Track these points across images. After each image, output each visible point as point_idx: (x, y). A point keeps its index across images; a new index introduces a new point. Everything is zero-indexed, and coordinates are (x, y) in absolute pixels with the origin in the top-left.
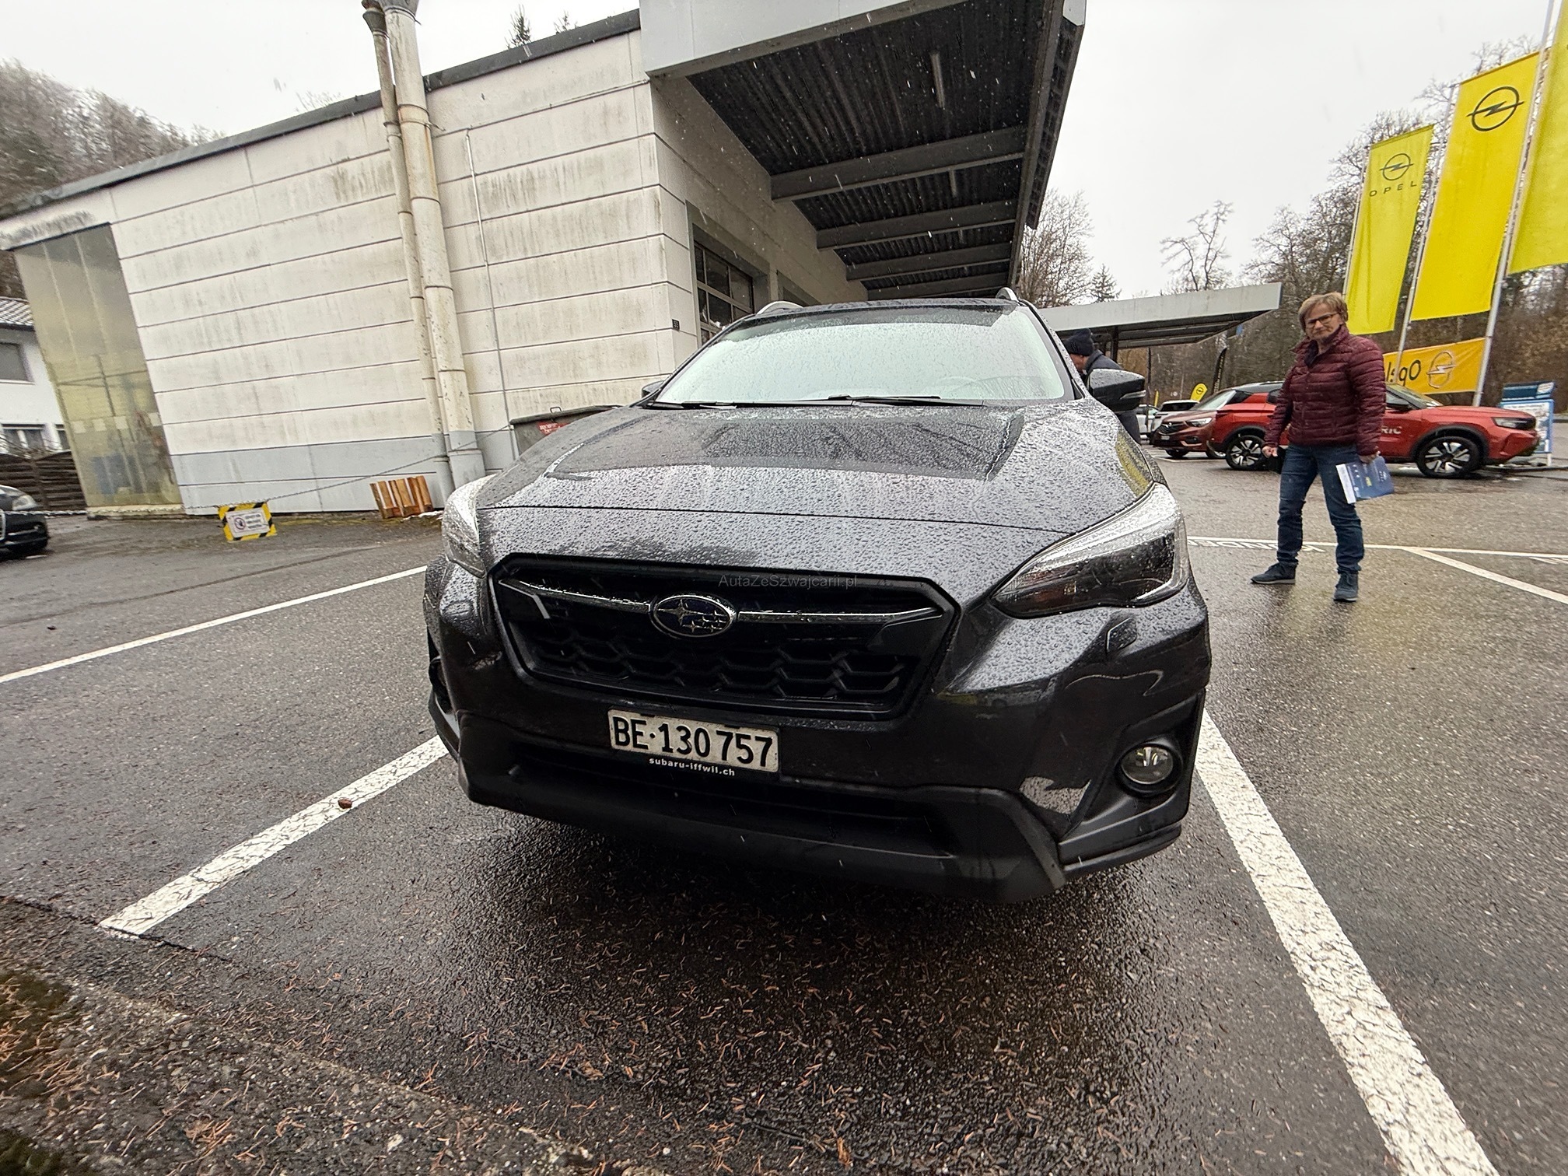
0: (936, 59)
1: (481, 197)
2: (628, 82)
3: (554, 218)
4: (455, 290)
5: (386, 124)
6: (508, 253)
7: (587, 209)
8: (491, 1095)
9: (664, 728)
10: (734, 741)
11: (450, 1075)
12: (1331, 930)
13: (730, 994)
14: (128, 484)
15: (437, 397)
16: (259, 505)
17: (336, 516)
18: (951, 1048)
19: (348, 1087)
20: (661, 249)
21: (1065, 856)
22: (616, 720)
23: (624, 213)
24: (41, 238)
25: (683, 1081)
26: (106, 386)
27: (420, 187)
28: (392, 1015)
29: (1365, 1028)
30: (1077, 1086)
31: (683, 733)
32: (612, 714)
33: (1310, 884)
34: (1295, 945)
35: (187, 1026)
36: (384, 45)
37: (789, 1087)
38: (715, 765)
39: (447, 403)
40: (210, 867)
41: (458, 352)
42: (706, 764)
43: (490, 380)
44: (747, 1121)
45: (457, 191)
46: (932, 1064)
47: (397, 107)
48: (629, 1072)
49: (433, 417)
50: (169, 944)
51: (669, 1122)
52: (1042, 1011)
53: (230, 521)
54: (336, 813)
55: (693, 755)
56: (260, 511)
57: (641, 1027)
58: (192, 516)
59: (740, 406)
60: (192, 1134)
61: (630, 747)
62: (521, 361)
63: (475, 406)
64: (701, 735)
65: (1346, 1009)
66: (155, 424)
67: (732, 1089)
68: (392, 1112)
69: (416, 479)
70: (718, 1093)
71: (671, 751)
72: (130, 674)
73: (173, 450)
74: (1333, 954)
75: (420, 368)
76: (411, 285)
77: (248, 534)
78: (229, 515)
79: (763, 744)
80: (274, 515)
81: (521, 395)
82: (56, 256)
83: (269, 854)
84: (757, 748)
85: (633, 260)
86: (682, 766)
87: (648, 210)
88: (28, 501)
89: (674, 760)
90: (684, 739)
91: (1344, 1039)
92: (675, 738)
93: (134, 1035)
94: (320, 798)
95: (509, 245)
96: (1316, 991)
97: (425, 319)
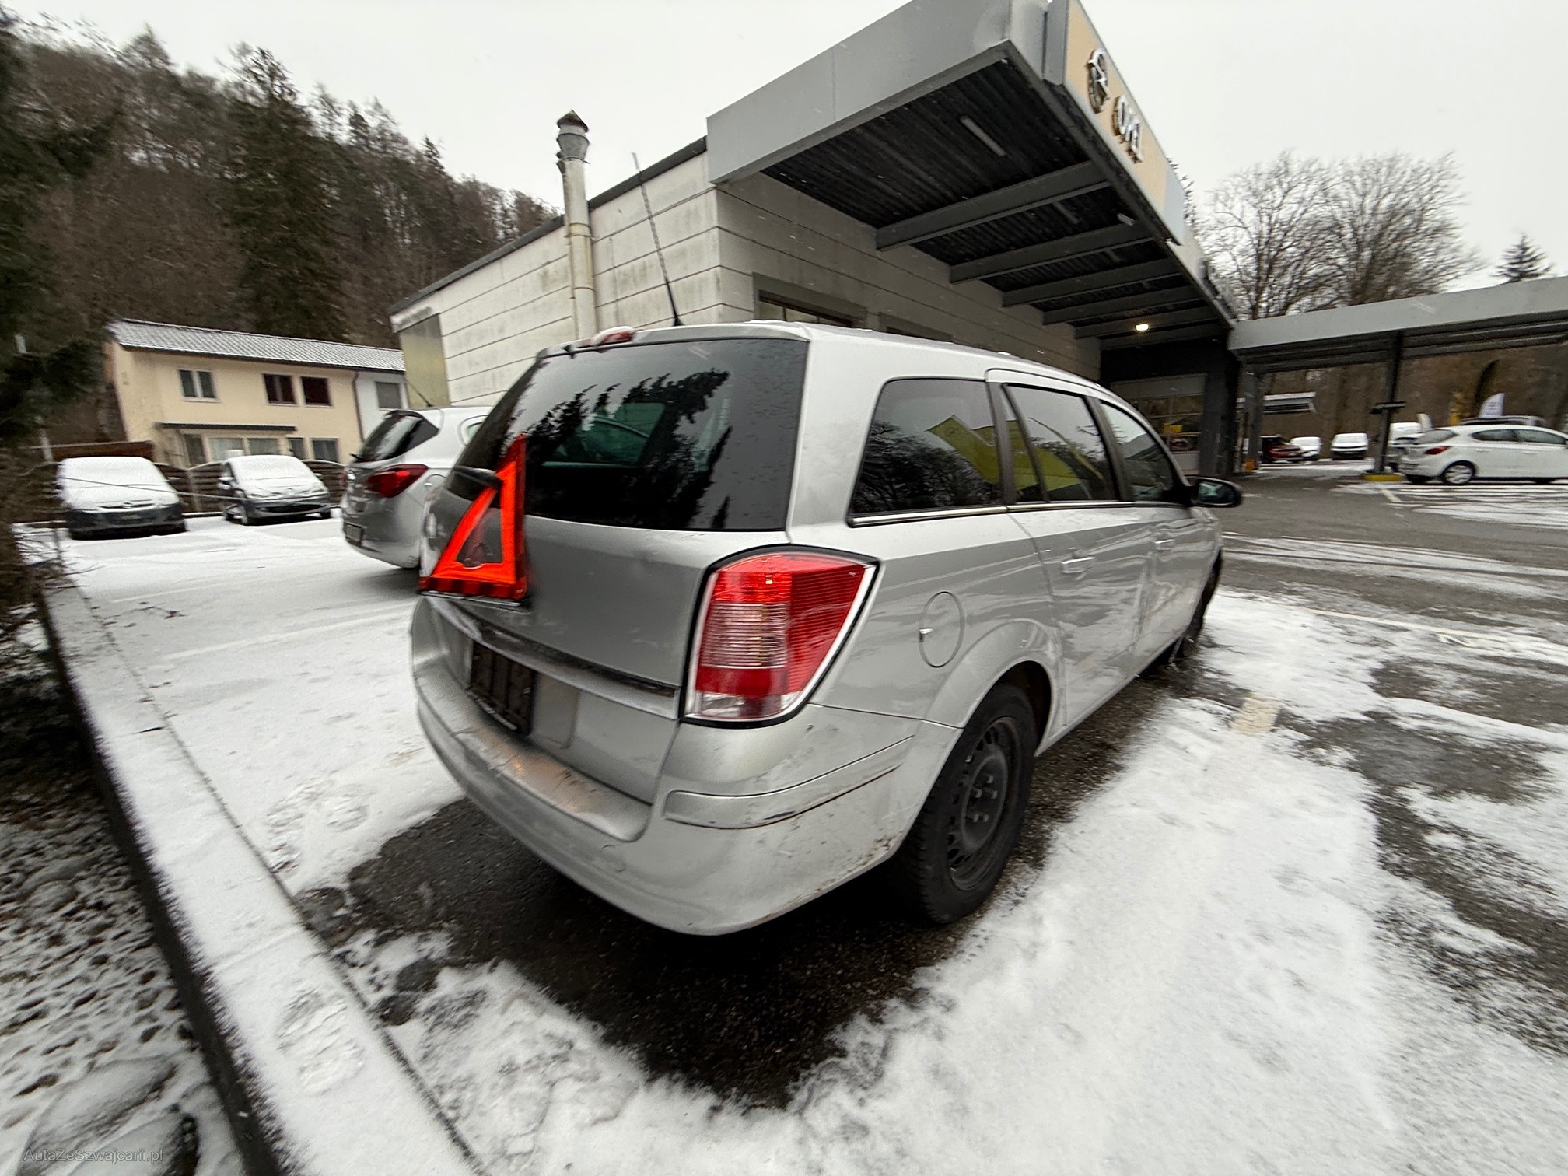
0: (968, 123)
1: (617, 283)
2: (703, 189)
5: (564, 238)
7: (676, 287)
20: (720, 315)
23: (698, 289)
24: (410, 325)
27: (581, 281)
36: (566, 181)
45: (605, 280)
47: (572, 225)
82: (417, 331)
87: (712, 285)
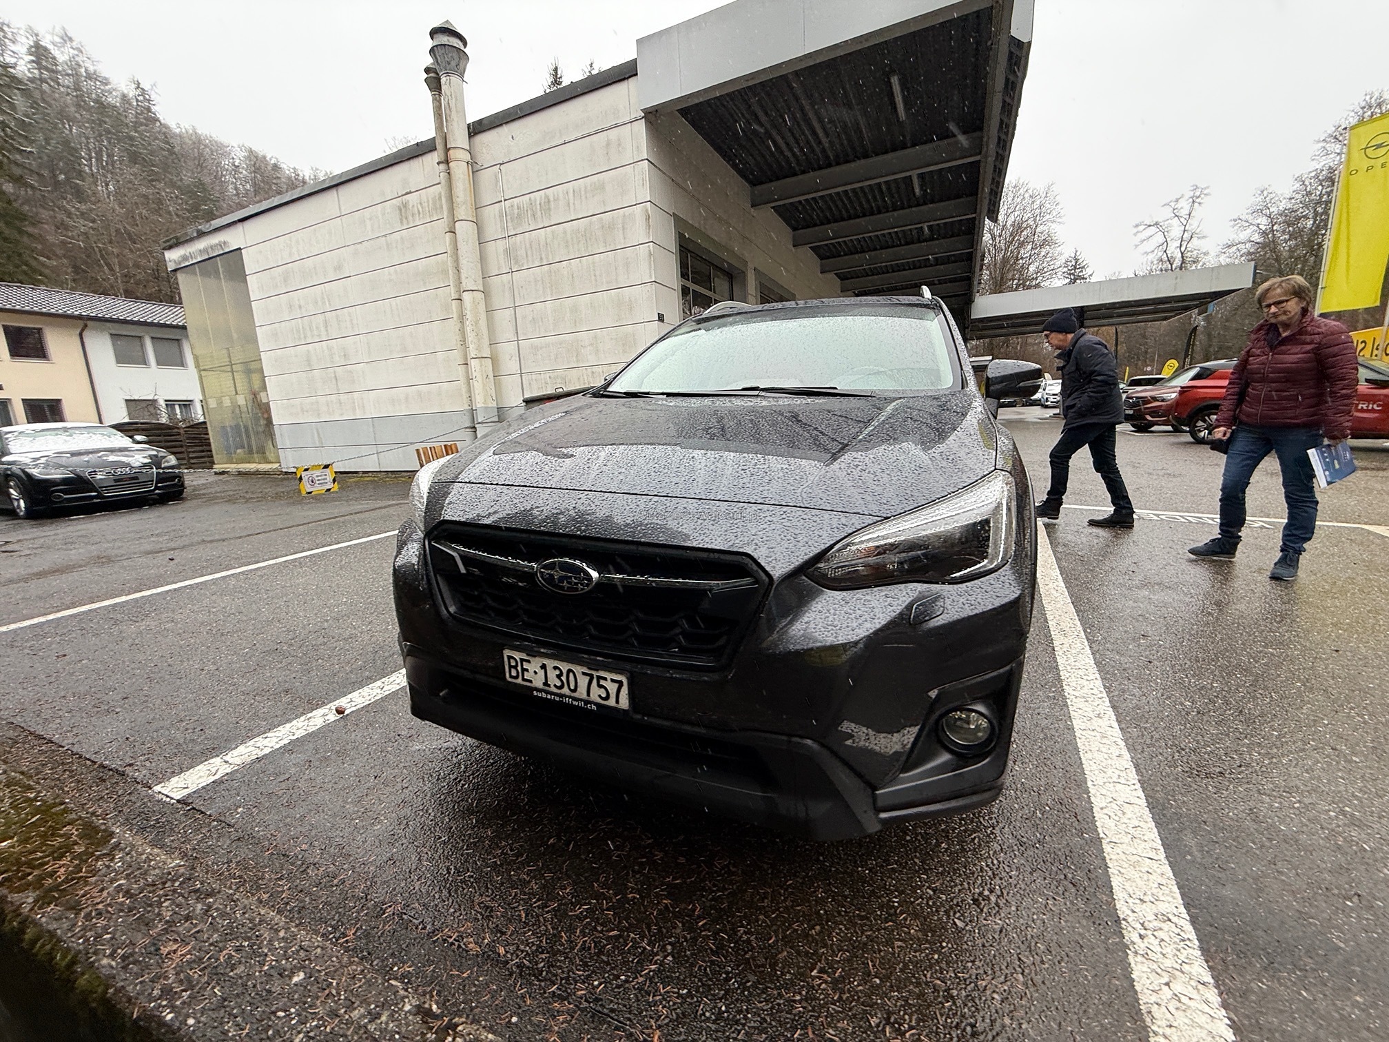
0: (895, 80)
1: (509, 217)
2: (627, 119)
3: (565, 232)
4: (486, 292)
5: (438, 163)
6: (528, 261)
7: (591, 223)
8: (393, 954)
9: (544, 667)
10: (595, 682)
11: (367, 935)
12: (1172, 902)
13: (599, 896)
14: (243, 447)
15: (469, 379)
16: (326, 467)
17: (390, 475)
18: (773, 966)
19: (277, 931)
20: (650, 254)
21: (880, 803)
22: (510, 657)
23: (620, 226)
24: (194, 261)
25: (542, 964)
26: (232, 372)
27: (461, 212)
28: (335, 882)
29: (1180, 1002)
30: (879, 1015)
31: (558, 672)
32: (507, 653)
33: (1162, 855)
34: (1130, 913)
35: (182, 870)
36: (440, 101)
37: (626, 981)
38: (582, 700)
39: (476, 383)
40: (235, 752)
41: (486, 342)
42: (575, 699)
43: (510, 365)
44: (585, 1004)
45: (490, 214)
46: (753, 978)
47: (447, 150)
48: (502, 951)
49: (465, 395)
50: (194, 808)
51: (523, 997)
52: (865, 944)
53: (305, 479)
54: (333, 717)
55: (565, 691)
56: (328, 470)
57: (520, 916)
58: (286, 473)
59: (669, 395)
60: (164, 951)
61: (519, 681)
62: (536, 348)
63: (498, 387)
64: (571, 674)
65: (1166, 980)
66: (264, 401)
67: (579, 976)
68: (302, 953)
69: (451, 446)
70: (567, 979)
71: (549, 686)
72: (214, 598)
73: (276, 420)
74: (1166, 926)
75: (457, 356)
76: (452, 289)
77: (318, 489)
78: (304, 474)
79: (616, 685)
80: (336, 472)
81: (534, 377)
82: (205, 274)
83: (277, 746)
84: (612, 688)
85: (627, 265)
86: (557, 699)
87: (640, 224)
88: (172, 460)
89: (552, 693)
90: (559, 677)
91: (1155, 1009)
92: (552, 675)
93: (146, 873)
94: (324, 704)
95: (529, 253)
96: (1139, 958)
97: (462, 317)
